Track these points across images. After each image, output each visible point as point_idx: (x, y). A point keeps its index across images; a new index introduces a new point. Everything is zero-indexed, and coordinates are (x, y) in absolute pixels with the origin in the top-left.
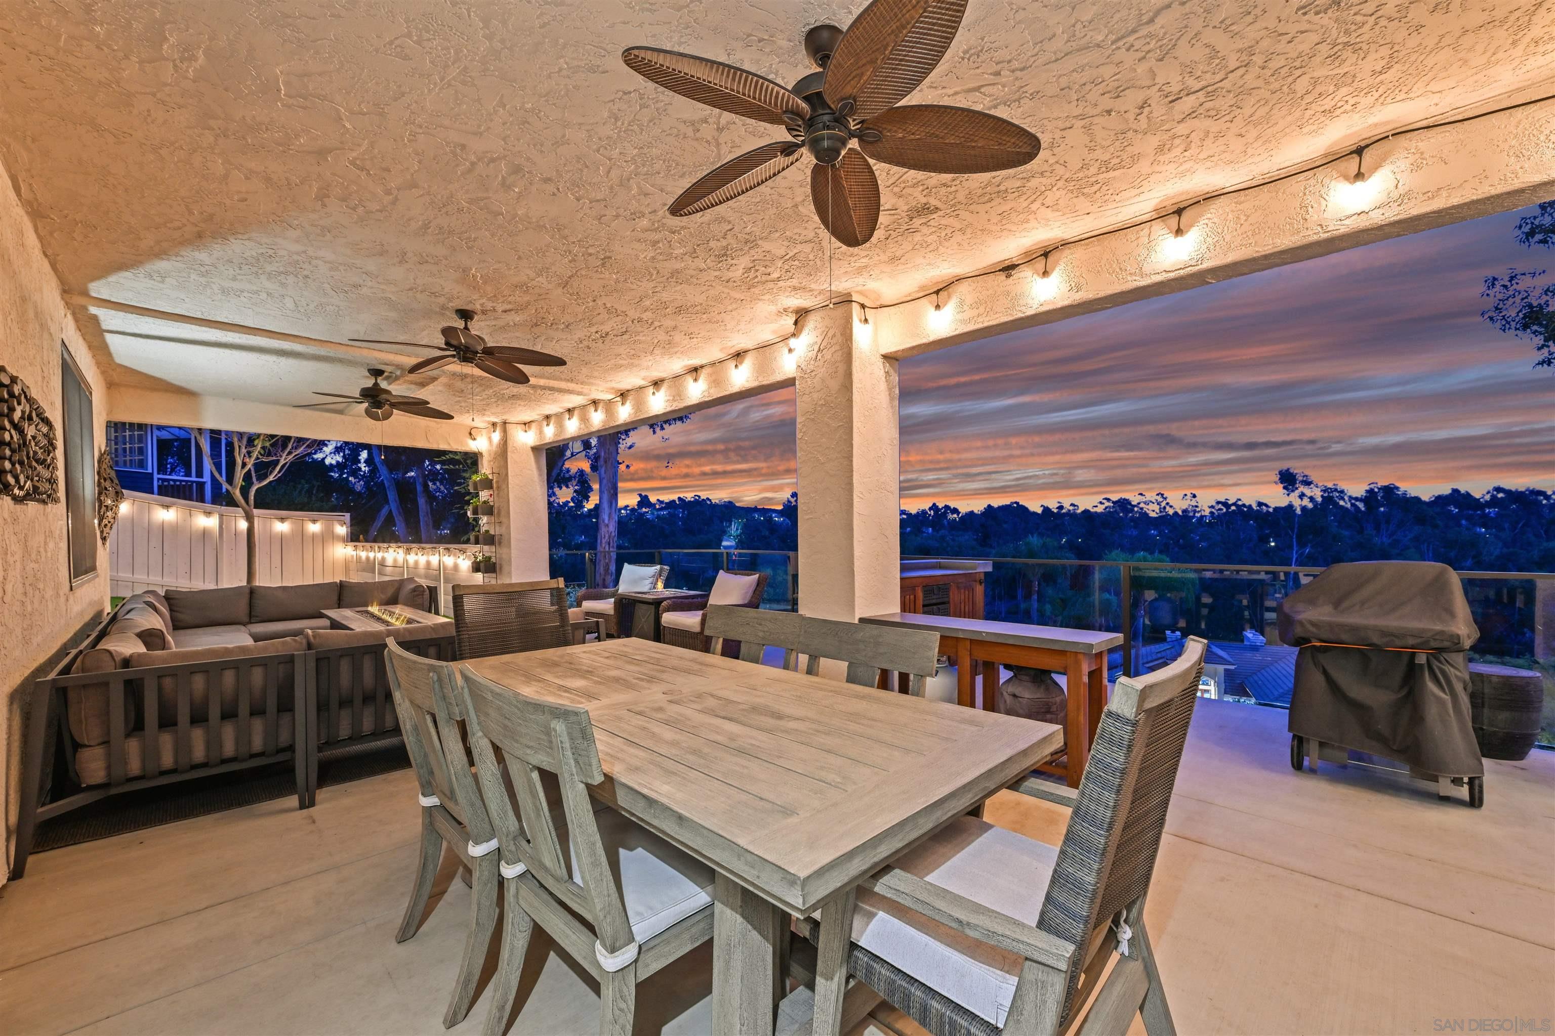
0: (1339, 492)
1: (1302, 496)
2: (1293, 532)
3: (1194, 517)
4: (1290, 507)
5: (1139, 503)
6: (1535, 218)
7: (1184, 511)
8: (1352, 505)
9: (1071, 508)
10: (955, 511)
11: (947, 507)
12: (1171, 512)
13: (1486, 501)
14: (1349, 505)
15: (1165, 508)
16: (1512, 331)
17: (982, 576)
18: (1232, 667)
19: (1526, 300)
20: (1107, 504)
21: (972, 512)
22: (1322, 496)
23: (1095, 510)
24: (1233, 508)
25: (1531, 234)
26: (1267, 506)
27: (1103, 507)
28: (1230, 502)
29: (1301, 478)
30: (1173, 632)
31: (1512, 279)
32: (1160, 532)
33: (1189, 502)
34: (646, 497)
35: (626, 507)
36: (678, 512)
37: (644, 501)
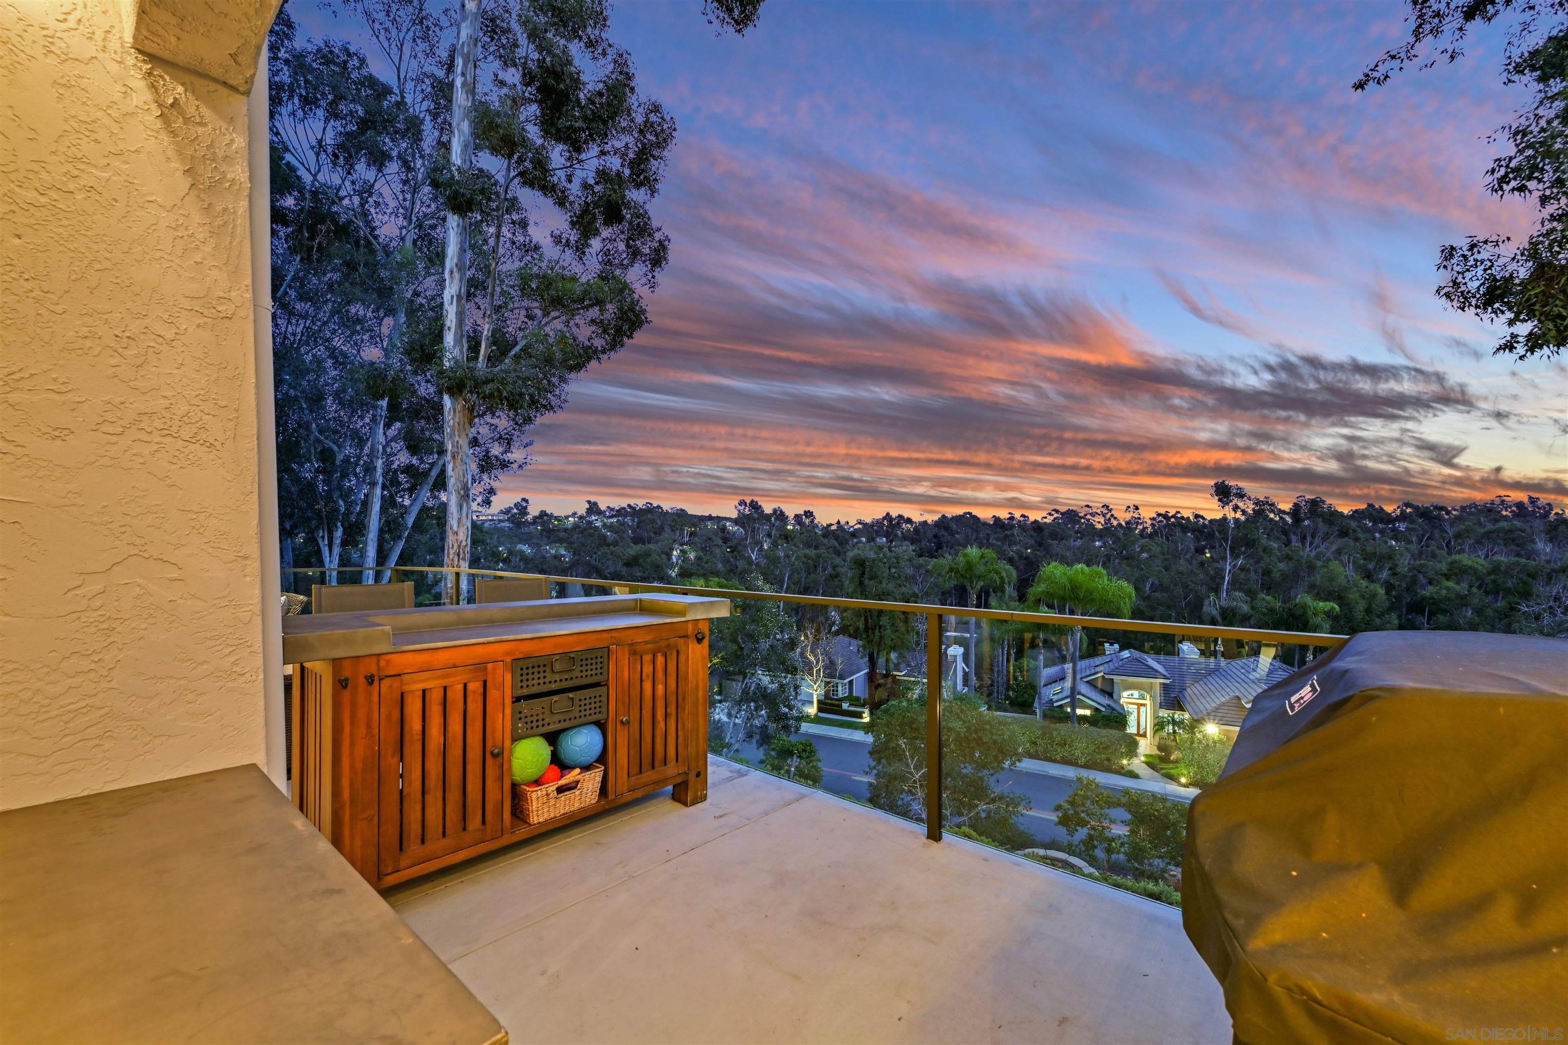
0: (1270, 505)
1: (1236, 508)
2: (1227, 544)
3: (1136, 529)
4: (1224, 519)
5: (1086, 515)
6: (1511, 159)
7: (1128, 523)
8: (1281, 518)
9: (1022, 519)
10: (909, 521)
11: (900, 516)
12: (1115, 523)
13: (1397, 516)
14: (1277, 518)
15: (1109, 519)
16: (1472, 309)
17: (705, 628)
18: (1167, 681)
19: (1489, 272)
20: (1056, 515)
21: (925, 522)
22: (1254, 510)
23: (1045, 520)
24: (1173, 520)
25: (1503, 180)
26: (1203, 518)
27: (1052, 518)
28: (1170, 515)
29: (1235, 491)
30: (1111, 644)
31: (1472, 247)
32: (1104, 543)
33: (1131, 514)
34: (595, 504)
35: (574, 514)
36: (628, 519)
37: (593, 508)
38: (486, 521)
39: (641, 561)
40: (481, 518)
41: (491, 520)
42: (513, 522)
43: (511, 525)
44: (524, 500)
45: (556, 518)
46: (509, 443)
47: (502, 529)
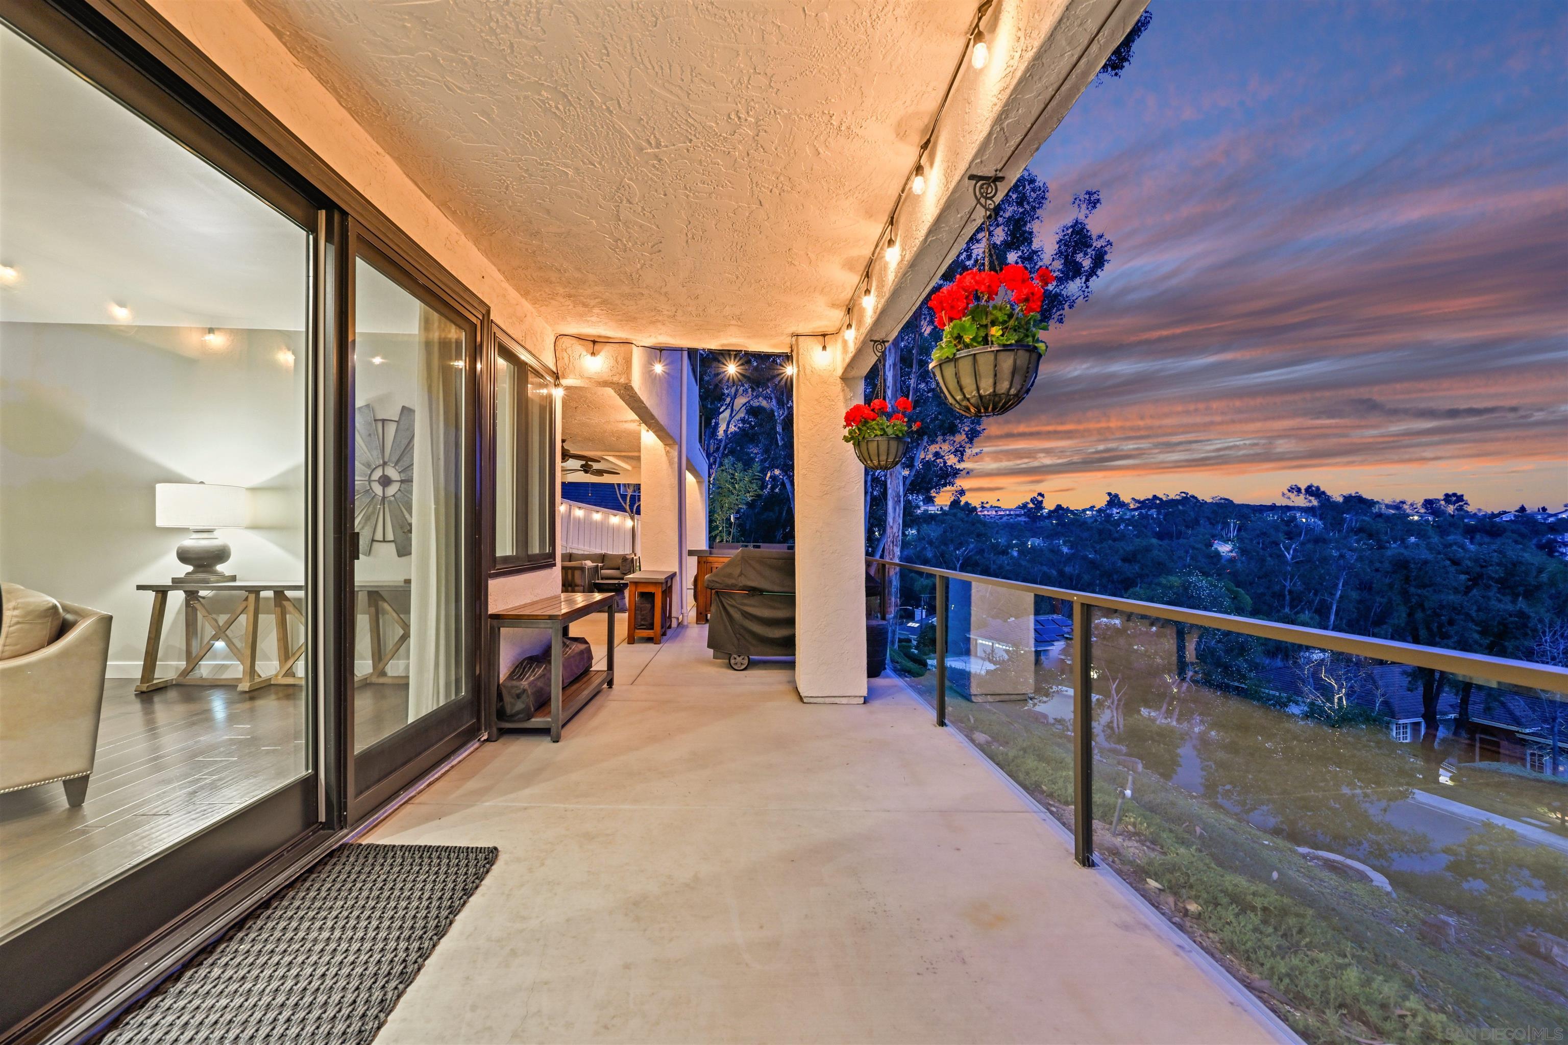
34: (1116, 496)
35: (1092, 508)
36: (1153, 512)
37: (1114, 500)
38: (1004, 515)
39: (1139, 557)
40: (999, 513)
41: (1008, 515)
42: (1029, 517)
43: (1027, 519)
44: (1040, 494)
45: (1072, 512)
46: (962, 455)
47: (1019, 523)
